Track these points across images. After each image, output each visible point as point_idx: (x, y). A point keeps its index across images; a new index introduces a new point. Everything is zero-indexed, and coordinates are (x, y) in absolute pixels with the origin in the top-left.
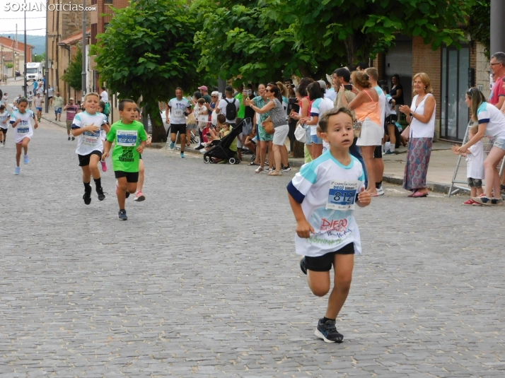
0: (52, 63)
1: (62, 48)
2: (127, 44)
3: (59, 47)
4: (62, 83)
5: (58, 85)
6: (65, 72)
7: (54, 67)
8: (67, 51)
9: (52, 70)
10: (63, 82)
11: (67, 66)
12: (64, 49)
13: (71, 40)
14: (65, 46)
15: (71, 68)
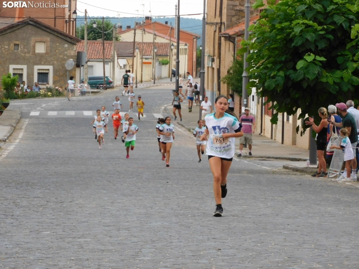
0: (213, 60)
1: (225, 40)
2: (285, 39)
3: (223, 38)
4: (224, 87)
5: (219, 89)
6: (228, 72)
7: (215, 65)
8: (231, 44)
9: (213, 69)
10: (226, 85)
11: (231, 65)
12: (228, 42)
13: (236, 29)
14: (230, 38)
15: (236, 67)
